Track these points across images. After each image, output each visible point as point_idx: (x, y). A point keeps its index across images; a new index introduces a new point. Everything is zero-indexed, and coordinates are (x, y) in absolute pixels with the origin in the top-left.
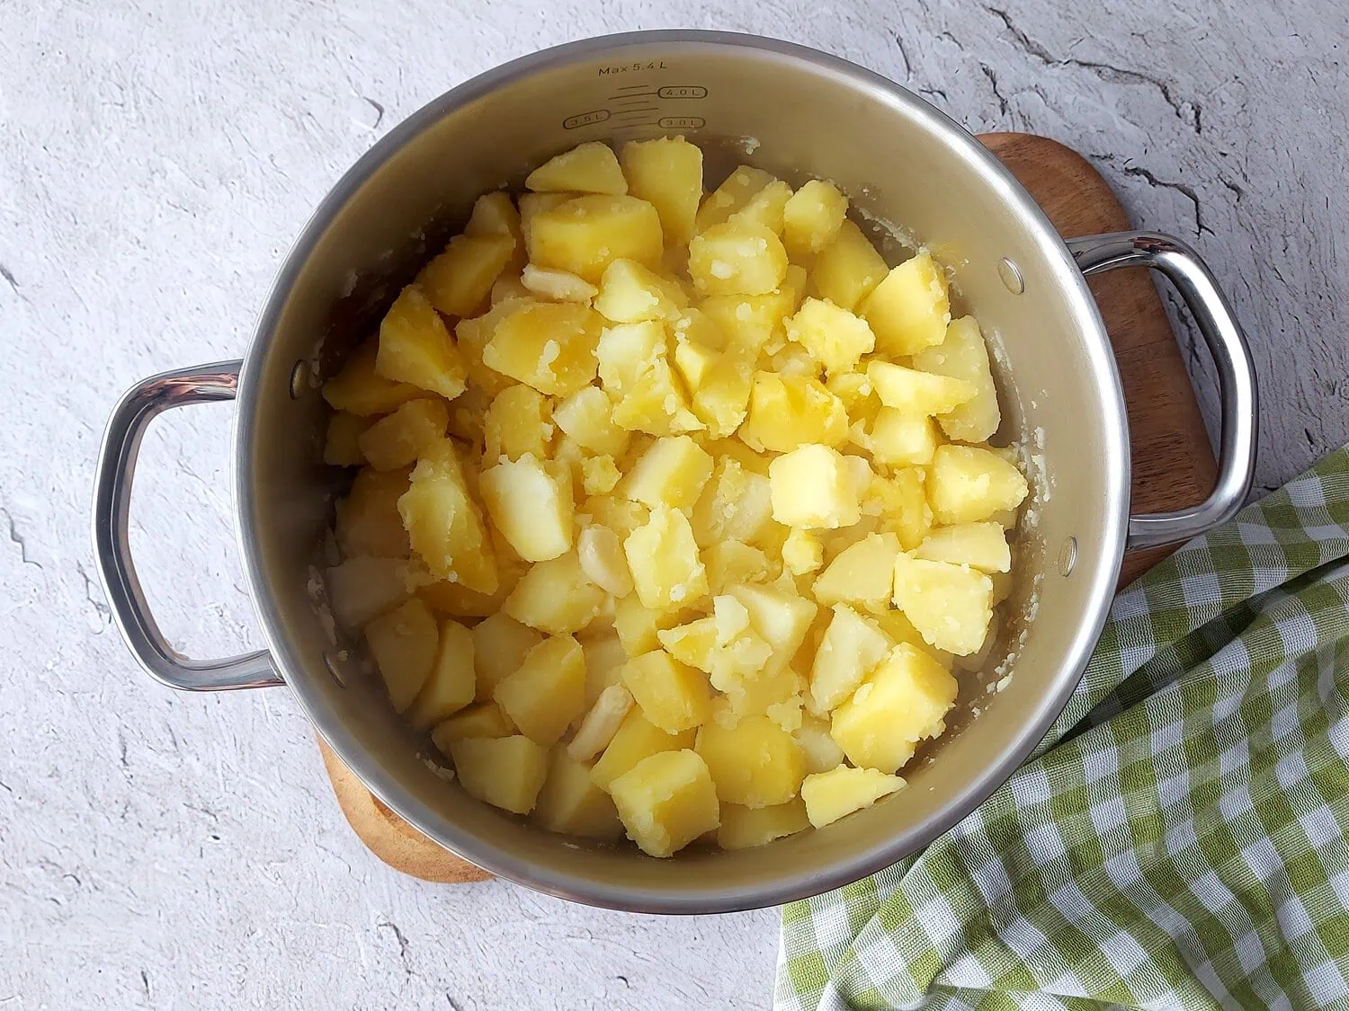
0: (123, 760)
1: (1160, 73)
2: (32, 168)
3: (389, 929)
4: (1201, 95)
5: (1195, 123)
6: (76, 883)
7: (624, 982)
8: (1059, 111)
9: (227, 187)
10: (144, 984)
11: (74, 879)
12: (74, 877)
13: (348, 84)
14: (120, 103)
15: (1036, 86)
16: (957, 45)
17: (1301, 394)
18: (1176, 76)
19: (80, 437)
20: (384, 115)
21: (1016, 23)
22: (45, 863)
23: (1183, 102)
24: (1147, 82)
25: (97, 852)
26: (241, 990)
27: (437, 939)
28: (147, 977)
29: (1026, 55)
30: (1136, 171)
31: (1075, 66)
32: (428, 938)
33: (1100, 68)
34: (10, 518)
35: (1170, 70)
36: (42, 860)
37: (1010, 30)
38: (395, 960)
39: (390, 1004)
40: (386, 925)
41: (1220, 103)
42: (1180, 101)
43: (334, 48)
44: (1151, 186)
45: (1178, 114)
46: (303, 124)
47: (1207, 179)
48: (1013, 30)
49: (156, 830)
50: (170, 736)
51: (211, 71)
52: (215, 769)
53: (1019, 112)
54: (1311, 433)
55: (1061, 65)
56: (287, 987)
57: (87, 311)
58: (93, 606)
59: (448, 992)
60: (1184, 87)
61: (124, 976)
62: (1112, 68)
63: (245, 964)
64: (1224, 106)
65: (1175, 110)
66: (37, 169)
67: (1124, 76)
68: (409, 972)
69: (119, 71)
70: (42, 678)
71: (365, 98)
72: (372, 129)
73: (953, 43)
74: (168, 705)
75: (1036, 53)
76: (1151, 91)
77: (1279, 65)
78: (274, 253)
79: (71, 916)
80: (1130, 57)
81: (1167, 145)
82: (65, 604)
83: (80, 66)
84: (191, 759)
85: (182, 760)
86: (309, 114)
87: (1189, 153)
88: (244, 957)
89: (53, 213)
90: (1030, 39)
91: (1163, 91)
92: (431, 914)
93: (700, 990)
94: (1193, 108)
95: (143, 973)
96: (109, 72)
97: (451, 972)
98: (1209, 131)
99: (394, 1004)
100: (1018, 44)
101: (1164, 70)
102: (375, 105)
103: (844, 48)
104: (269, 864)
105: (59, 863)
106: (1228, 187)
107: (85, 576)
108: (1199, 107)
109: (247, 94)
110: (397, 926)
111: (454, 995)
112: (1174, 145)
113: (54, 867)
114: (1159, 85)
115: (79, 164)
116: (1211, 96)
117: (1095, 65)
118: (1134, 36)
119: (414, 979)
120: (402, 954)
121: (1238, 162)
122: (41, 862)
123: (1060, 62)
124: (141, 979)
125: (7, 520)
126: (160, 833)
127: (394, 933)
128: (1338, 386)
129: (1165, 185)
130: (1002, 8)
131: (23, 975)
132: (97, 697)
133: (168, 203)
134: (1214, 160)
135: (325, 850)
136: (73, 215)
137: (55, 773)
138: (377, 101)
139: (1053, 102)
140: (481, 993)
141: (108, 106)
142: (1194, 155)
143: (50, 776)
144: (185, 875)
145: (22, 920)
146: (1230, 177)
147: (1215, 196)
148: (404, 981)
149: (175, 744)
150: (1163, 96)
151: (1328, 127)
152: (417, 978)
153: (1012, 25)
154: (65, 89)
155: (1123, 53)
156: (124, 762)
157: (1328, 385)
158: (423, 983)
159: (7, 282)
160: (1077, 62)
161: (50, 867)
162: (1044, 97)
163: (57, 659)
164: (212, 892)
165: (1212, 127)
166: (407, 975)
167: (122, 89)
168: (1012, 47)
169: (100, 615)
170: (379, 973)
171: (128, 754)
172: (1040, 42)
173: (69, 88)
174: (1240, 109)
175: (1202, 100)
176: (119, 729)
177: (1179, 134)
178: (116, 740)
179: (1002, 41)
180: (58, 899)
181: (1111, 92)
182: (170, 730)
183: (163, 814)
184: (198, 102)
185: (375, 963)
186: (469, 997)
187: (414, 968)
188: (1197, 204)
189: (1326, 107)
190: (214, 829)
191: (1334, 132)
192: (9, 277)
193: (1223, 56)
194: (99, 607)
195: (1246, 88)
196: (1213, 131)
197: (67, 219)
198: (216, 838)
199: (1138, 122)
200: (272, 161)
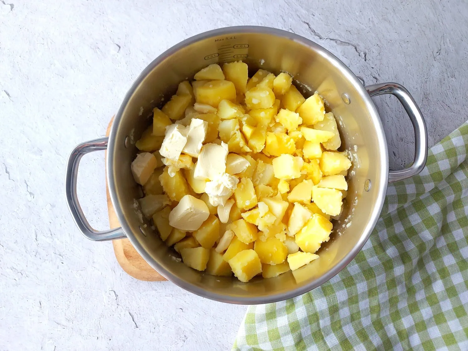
0: (36, 239)
1: (354, 43)
2: (16, 63)
3: (112, 292)
5: (364, 58)
6: (21, 275)
7: (181, 310)
9: (73, 70)
10: (40, 305)
11: (20, 273)
12: (21, 273)
13: (110, 39)
14: (43, 43)
17: (392, 141)
18: (359, 44)
19: (27, 143)
20: (121, 49)
21: (311, 26)
22: (12, 268)
23: (361, 52)
24: (351, 45)
25: (28, 266)
26: (68, 308)
27: (126, 295)
28: (41, 303)
29: (314, 36)
31: (329, 40)
32: (124, 295)
33: (336, 41)
34: (6, 166)
35: (357, 42)
37: (310, 29)
38: (114, 301)
39: (112, 314)
40: (111, 291)
41: (372, 53)
42: (360, 51)
43: (107, 28)
45: (359, 55)
46: (96, 51)
47: (367, 75)
48: (311, 28)
49: (45, 260)
51: (70, 34)
52: (63, 243)
54: (395, 153)
55: (325, 40)
56: (82, 308)
57: (30, 105)
58: (29, 193)
59: (129, 311)
60: (361, 47)
61: (34, 302)
62: (340, 41)
63: (70, 301)
64: (374, 53)
65: (358, 54)
66: (18, 63)
67: (344, 43)
68: (118, 305)
69: (43, 34)
70: (13, 214)
71: (115, 44)
72: (117, 53)
74: (50, 223)
75: (317, 36)
76: (351, 48)
77: (391, 41)
78: (86, 90)
79: (20, 284)
80: (346, 38)
81: (356, 64)
82: (21, 192)
83: (31, 32)
84: (56, 240)
85: (53, 240)
86: (98, 48)
87: (362, 67)
88: (70, 299)
89: (22, 76)
90: (316, 31)
91: (355, 48)
92: (125, 288)
93: (204, 313)
94: (364, 54)
96: (40, 34)
97: (130, 305)
98: (369, 61)
99: (113, 314)
100: (312, 33)
102: (117, 45)
104: (78, 271)
105: (17, 269)
106: (374, 78)
107: (27, 184)
108: (366, 53)
109: (80, 42)
110: (115, 291)
111: (131, 312)
112: (358, 65)
114: (354, 46)
115: (30, 61)
116: (370, 50)
117: (335, 40)
118: (347, 31)
119: (119, 307)
120: (116, 299)
121: (377, 70)
122: (11, 268)
123: (324, 39)
124: (39, 303)
125: (5, 167)
127: (114, 293)
128: (404, 139)
130: (308, 22)
131: (5, 301)
132: (29, 220)
133: (55, 74)
134: (370, 69)
135: (95, 268)
136: (28, 77)
137: (16, 242)
138: (119, 45)
140: (139, 312)
141: (39, 44)
142: (364, 68)
143: (15, 243)
144: (53, 274)
145: (5, 285)
146: (374, 75)
147: (369, 81)
148: (116, 307)
149: (51, 235)
150: (355, 50)
151: (405, 60)
152: (120, 307)
153: (310, 27)
154: (26, 39)
155: (343, 37)
156: (36, 240)
157: (401, 139)
158: (122, 308)
159: (8, 96)
160: (330, 39)
161: (14, 270)
163: (18, 208)
164: (61, 279)
165: (369, 60)
166: (117, 306)
167: (43, 39)
168: (310, 34)
169: (31, 196)
170: (109, 304)
171: (37, 237)
172: (319, 32)
173: (28, 39)
174: (378, 54)
175: (367, 51)
176: (35, 230)
177: (359, 61)
178: (34, 233)
179: (307, 32)
180: (16, 279)
181: (340, 48)
182: (50, 231)
183: (47, 255)
184: (65, 43)
185: (108, 302)
186: (135, 313)
187: (120, 304)
188: (364, 83)
189: (404, 54)
190: (62, 260)
191: (407, 62)
192: (8, 95)
193: (374, 38)
194: (30, 193)
195: (380, 48)
196: (370, 61)
197: (26, 78)
198: (62, 263)
199: (347, 57)
200: (87, 62)
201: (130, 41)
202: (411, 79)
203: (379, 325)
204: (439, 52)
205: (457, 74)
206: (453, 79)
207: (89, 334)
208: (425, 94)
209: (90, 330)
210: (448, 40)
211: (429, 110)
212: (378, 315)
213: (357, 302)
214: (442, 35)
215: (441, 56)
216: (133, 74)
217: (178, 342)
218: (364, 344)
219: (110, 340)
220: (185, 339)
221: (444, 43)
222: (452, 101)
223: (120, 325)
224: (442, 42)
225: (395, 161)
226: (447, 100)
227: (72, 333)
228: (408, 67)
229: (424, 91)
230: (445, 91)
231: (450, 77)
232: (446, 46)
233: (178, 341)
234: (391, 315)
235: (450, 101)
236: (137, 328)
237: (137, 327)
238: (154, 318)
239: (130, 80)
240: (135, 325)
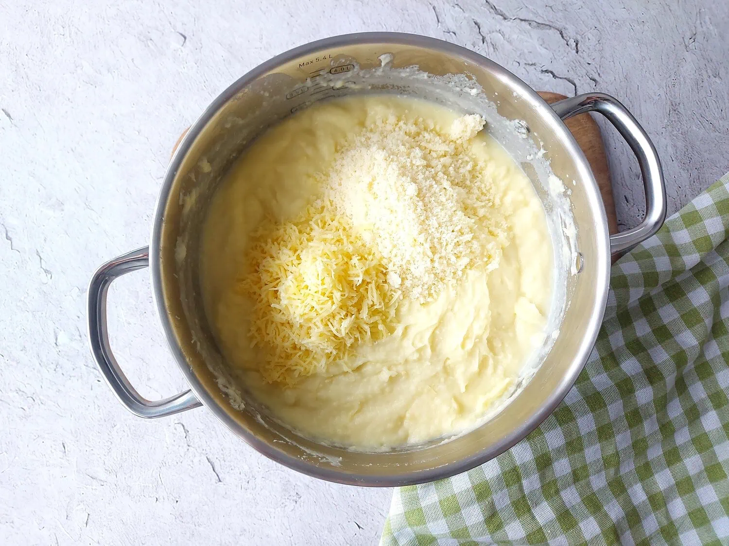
0: (56, 344)
1: (559, 25)
2: (21, 65)
3: (180, 425)
4: (579, 36)
5: (575, 48)
6: (33, 401)
8: (510, 42)
9: (111, 73)
10: (63, 448)
11: (32, 399)
12: (32, 398)
13: (169, 25)
14: (63, 34)
15: (499, 30)
16: (461, 10)
17: (623, 179)
18: (567, 26)
19: (39, 191)
20: (186, 40)
22: (18, 391)
23: (570, 39)
24: (553, 29)
25: (43, 386)
26: (108, 453)
27: (202, 430)
28: (65, 446)
29: (495, 15)
30: (546, 71)
31: (519, 21)
32: (198, 430)
33: (530, 22)
34: (6, 229)
35: (564, 23)
36: (17, 389)
37: (487, 3)
38: (182, 440)
39: (179, 461)
40: (178, 423)
41: (587, 39)
42: (568, 38)
43: (164, 8)
44: (554, 79)
45: (567, 44)
46: (148, 44)
47: (581, 76)
48: (489, 3)
50: (78, 332)
51: (105, 19)
53: (491, 42)
54: (627, 197)
55: (512, 20)
56: (131, 452)
57: (44, 132)
58: (43, 271)
59: (207, 455)
60: (570, 32)
61: (54, 445)
62: (536, 22)
63: (111, 441)
64: (590, 41)
65: (566, 42)
66: (24, 65)
67: (542, 26)
68: (189, 446)
69: (62, 19)
70: (18, 304)
71: (178, 32)
72: (181, 47)
73: (460, 9)
74: (77, 318)
75: (500, 15)
76: (554, 33)
77: (616, 22)
78: (133, 105)
79: (30, 416)
80: (545, 17)
81: (562, 59)
82: (30, 270)
83: (44, 17)
85: (83, 344)
86: (151, 39)
87: (572, 63)
88: (111, 438)
89: (30, 86)
90: (497, 7)
91: (560, 33)
92: (200, 419)
94: (575, 42)
95: (63, 443)
96: (58, 20)
97: (209, 446)
98: (582, 53)
99: (181, 461)
100: (491, 10)
101: (561, 23)
102: (182, 35)
103: (407, 11)
105: (25, 391)
106: (591, 79)
107: (40, 257)
108: (577, 41)
109: (122, 30)
110: (184, 424)
111: (210, 457)
112: (565, 59)
113: (23, 393)
114: (558, 30)
115: (42, 63)
116: (583, 36)
117: (528, 21)
118: (547, 7)
120: (186, 437)
121: (596, 67)
123: (511, 19)
124: (62, 446)
125: (4, 230)
126: (72, 378)
127: (182, 428)
128: (641, 175)
129: (561, 78)
131: (7, 443)
132: (44, 314)
133: (83, 81)
134: (584, 66)
135: (150, 387)
136: (39, 87)
137: (24, 349)
138: (183, 34)
139: (508, 37)
140: (222, 456)
141: (57, 35)
142: (575, 64)
143: (22, 350)
144: (84, 398)
145: (7, 417)
146: (592, 74)
147: (585, 85)
148: (186, 450)
149: (80, 336)
150: (560, 36)
151: (639, 52)
152: (192, 448)
153: (488, 1)
154: (37, 28)
155: (542, 15)
157: (637, 175)
158: (195, 451)
159: (8, 118)
160: (519, 19)
161: (20, 393)
162: (503, 35)
163: (26, 295)
164: (96, 406)
167: (63, 28)
168: (489, 12)
169: (47, 275)
170: (174, 446)
171: (58, 340)
172: (502, 9)
173: (38, 28)
174: (597, 42)
175: (579, 38)
176: (54, 329)
177: (568, 54)
178: (53, 334)
179: (483, 9)
180: (24, 408)
181: (535, 33)
182: (78, 330)
183: (74, 369)
184: (99, 34)
185: (173, 441)
186: (217, 458)
187: (191, 444)
188: (575, 87)
189: (638, 42)
190: (98, 377)
191: (642, 54)
192: (9, 116)
193: (589, 17)
194: (46, 271)
195: (600, 32)
196: (584, 52)
197: (36, 89)
198: (99, 381)
199: (548, 48)
200: (133, 62)
201: (202, 28)
202: (650, 82)
203: (618, 487)
204: (693, 38)
205: (722, 72)
206: (717, 80)
207: (142, 493)
208: (674, 104)
209: (144, 486)
210: (707, 18)
211: (680, 129)
212: (617, 471)
213: (581, 450)
214: (698, 10)
215: (696, 44)
216: (207, 80)
217: (286, 503)
218: (595, 518)
219: (177, 501)
220: (298, 499)
221: (701, 23)
222: (716, 115)
223: (193, 477)
224: (698, 22)
225: (627, 210)
226: (707, 113)
227: (115, 492)
228: (645, 62)
229: (671, 99)
230: (705, 99)
231: (712, 77)
232: (704, 28)
233: (286, 501)
234: (638, 470)
235: (714, 115)
236: (220, 483)
237: (220, 481)
238: (247, 466)
239: (203, 89)
240: (217, 478)
